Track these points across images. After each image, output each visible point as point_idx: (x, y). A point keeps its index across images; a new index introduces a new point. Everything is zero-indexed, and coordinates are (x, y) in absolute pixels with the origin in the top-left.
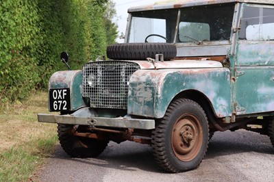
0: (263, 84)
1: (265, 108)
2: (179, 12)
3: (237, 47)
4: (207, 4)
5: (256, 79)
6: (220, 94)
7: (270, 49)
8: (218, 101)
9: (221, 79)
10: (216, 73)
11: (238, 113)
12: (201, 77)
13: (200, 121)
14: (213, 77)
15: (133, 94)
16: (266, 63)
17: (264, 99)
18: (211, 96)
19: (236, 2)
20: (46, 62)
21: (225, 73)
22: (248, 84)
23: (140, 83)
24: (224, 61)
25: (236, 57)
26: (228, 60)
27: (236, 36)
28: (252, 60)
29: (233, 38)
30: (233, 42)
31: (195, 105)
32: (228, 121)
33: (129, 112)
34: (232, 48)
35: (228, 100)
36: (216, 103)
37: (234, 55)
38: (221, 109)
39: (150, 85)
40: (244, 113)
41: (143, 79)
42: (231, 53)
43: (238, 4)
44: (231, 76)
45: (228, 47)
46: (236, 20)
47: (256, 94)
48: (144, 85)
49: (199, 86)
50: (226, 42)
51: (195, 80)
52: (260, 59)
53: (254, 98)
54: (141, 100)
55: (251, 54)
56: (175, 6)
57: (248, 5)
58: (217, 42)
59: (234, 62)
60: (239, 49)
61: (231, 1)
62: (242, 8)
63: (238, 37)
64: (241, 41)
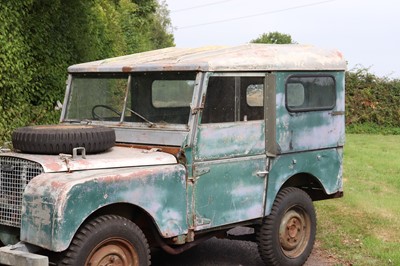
0: (241, 183)
1: (243, 216)
2: (130, 77)
3: (199, 134)
4: (162, 69)
5: (229, 177)
6: (168, 203)
7: (252, 132)
8: (165, 213)
9: (169, 183)
10: (161, 175)
11: (198, 229)
12: (134, 183)
13: (135, 246)
14: (157, 181)
15: (27, 212)
16: (246, 153)
17: (242, 204)
18: (152, 209)
19: (198, 71)
21: (176, 173)
22: (216, 185)
23: (36, 198)
24: (178, 156)
25: (197, 149)
26: (182, 154)
27: (196, 120)
28: (223, 151)
29: (192, 122)
30: (191, 128)
31: (126, 224)
32: (181, 241)
33: (22, 238)
34: (190, 137)
35: (182, 210)
36: (161, 217)
37: (192, 146)
38: (171, 224)
39: (48, 202)
40: (209, 226)
41: (41, 191)
42: (189, 144)
43: (200, 74)
44: (187, 177)
45: (185, 134)
46: (197, 96)
47: (229, 198)
48: (41, 200)
49: (131, 197)
50: (182, 127)
51: (125, 189)
52: (236, 147)
53: (227, 203)
54: (37, 222)
55: (222, 142)
56: (124, 69)
57: (216, 75)
58: (173, 126)
59: (194, 156)
60: (202, 137)
61: (191, 69)
62: (206, 79)
63: (199, 120)
64: (204, 126)
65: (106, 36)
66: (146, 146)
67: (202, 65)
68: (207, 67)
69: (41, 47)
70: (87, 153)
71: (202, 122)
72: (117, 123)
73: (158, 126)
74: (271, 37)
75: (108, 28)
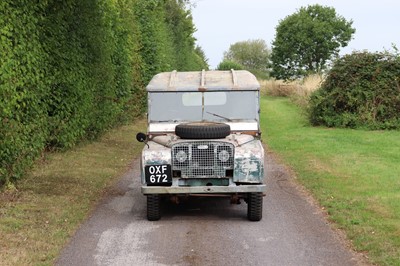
20: (61, 110)
65: (120, 27)
69: (57, 51)
74: (310, 11)
75: (121, 17)
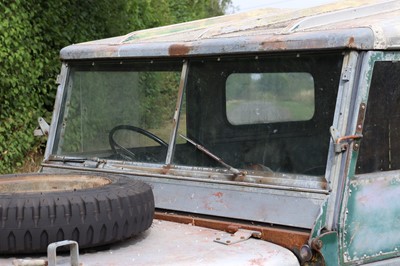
2: (185, 67)
3: (351, 201)
4: (258, 48)
19: (348, 50)
24: (304, 254)
25: (348, 237)
26: (315, 251)
27: (344, 165)
29: (334, 170)
30: (334, 185)
34: (332, 208)
37: (337, 229)
42: (329, 225)
43: (354, 56)
45: (318, 200)
46: (346, 110)
50: (311, 182)
56: (172, 49)
57: (389, 58)
58: (286, 180)
59: (341, 253)
60: (358, 206)
61: (329, 45)
62: (367, 68)
63: (352, 164)
64: (364, 180)
66: (225, 224)
67: (358, 34)
68: (371, 38)
70: (82, 251)
71: (358, 171)
72: (158, 166)
73: (250, 177)
